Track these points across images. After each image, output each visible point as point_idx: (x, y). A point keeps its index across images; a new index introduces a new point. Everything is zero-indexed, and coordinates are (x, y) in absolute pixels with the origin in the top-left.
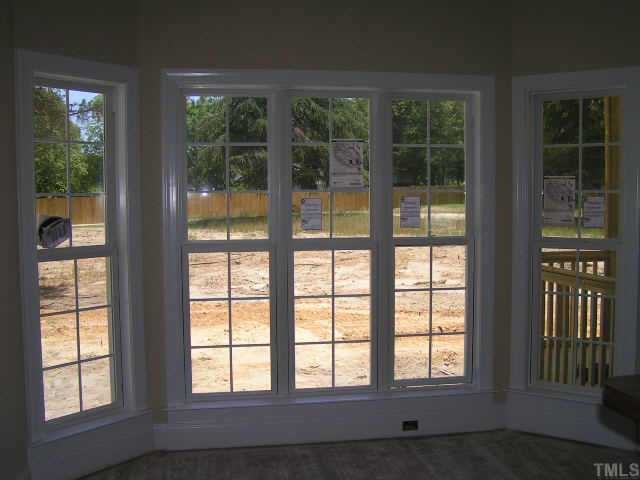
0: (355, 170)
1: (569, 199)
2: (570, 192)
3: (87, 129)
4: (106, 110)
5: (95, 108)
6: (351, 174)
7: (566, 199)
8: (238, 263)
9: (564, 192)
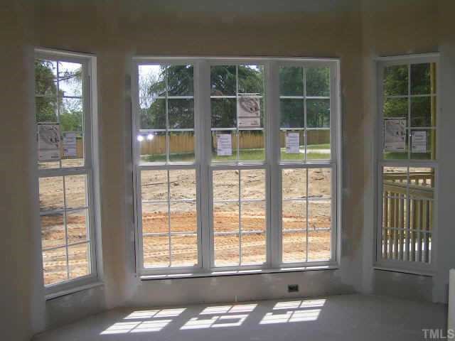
0: (254, 115)
1: (402, 133)
2: (402, 128)
3: (71, 89)
4: (84, 76)
5: (77, 75)
6: (251, 117)
7: (400, 133)
8: (176, 185)
9: (398, 129)
